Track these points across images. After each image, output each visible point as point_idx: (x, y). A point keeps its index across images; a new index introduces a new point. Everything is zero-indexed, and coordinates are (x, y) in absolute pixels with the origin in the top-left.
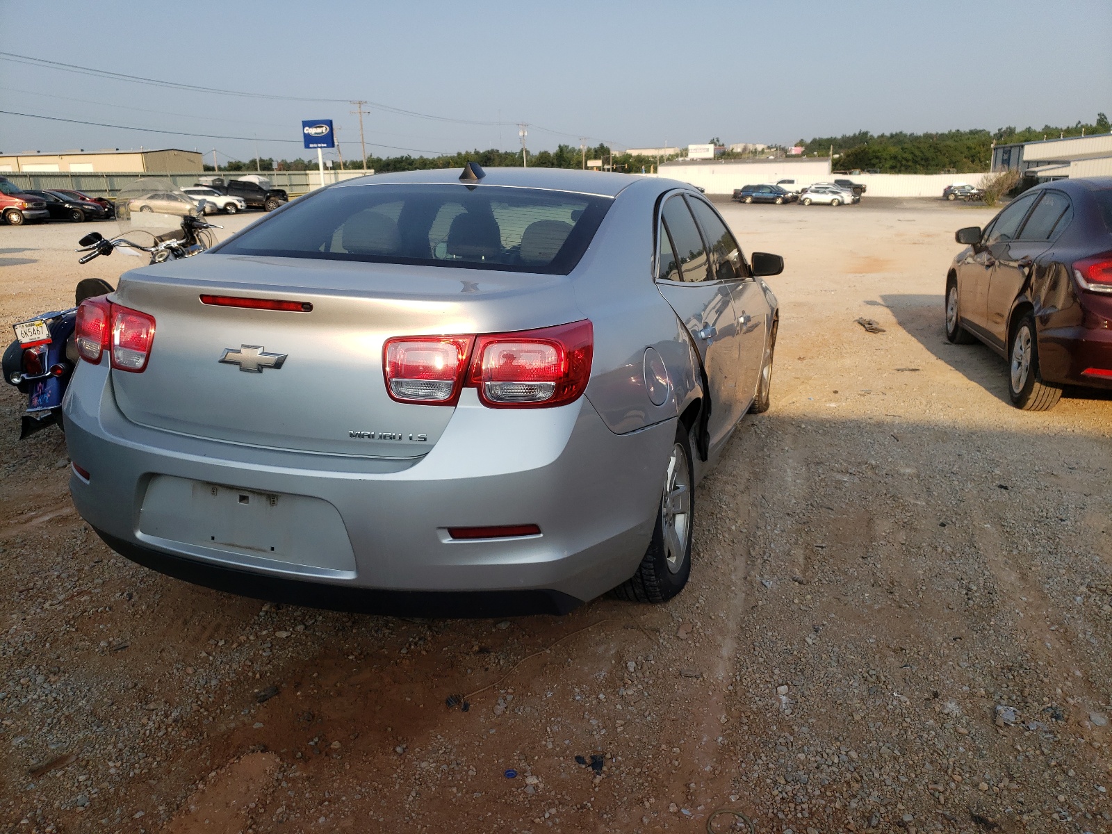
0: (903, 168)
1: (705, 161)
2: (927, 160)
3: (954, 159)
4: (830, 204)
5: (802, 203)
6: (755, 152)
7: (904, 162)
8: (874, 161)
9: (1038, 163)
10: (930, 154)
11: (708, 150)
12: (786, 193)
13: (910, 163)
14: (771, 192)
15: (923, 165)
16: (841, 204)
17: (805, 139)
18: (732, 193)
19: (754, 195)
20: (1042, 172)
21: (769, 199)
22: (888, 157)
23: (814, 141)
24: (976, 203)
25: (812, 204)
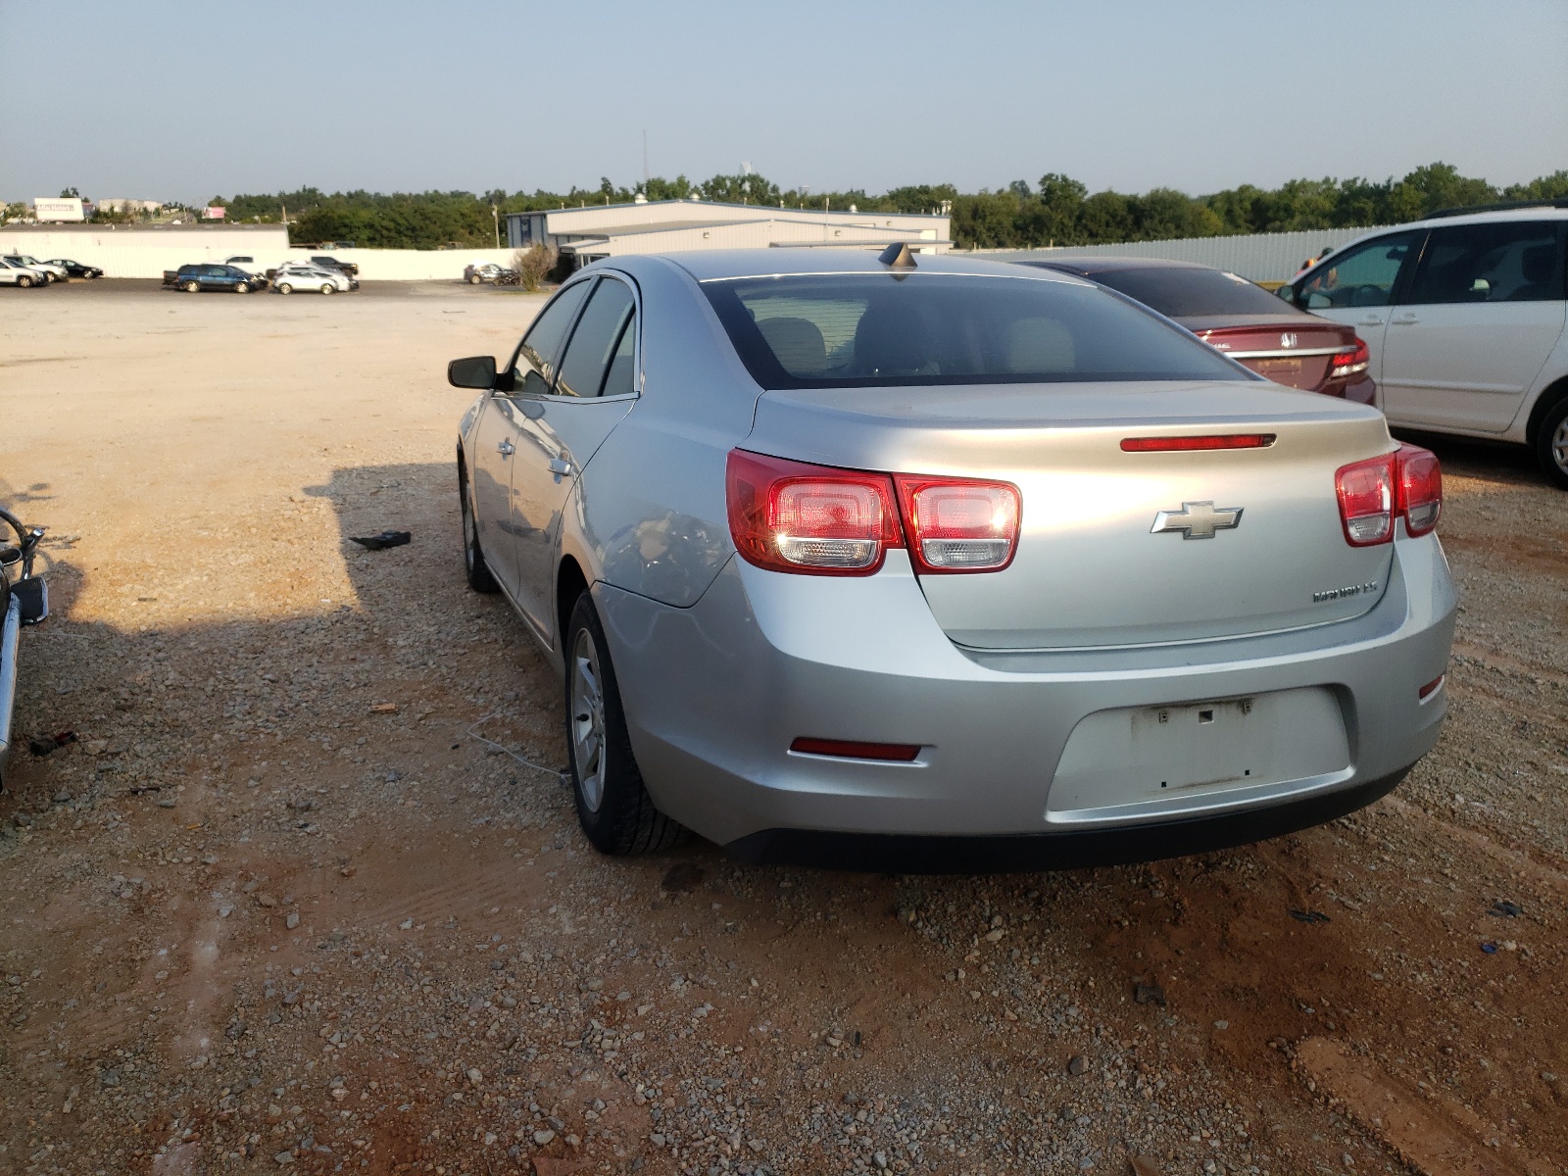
0: (385, 241)
1: (69, 225)
2: (413, 229)
3: (449, 229)
4: (320, 292)
5: (278, 290)
6: (146, 213)
7: (385, 232)
8: (343, 231)
9: (569, 237)
10: (416, 222)
11: (71, 207)
12: (249, 277)
13: (393, 234)
14: (227, 275)
15: (410, 237)
16: (335, 291)
17: (223, 197)
18: (161, 276)
19: (201, 279)
20: (582, 249)
21: (226, 285)
22: (361, 225)
23: (238, 199)
24: (508, 287)
25: (294, 292)
